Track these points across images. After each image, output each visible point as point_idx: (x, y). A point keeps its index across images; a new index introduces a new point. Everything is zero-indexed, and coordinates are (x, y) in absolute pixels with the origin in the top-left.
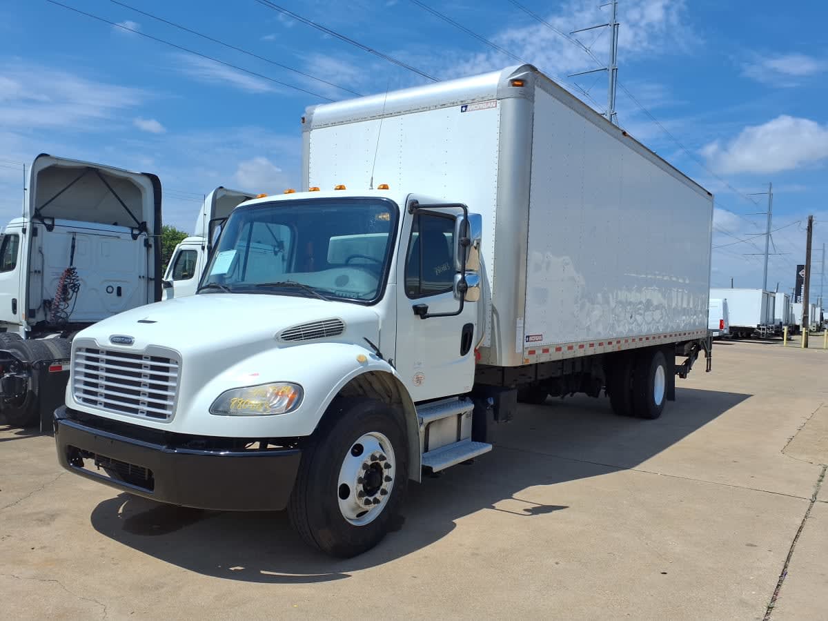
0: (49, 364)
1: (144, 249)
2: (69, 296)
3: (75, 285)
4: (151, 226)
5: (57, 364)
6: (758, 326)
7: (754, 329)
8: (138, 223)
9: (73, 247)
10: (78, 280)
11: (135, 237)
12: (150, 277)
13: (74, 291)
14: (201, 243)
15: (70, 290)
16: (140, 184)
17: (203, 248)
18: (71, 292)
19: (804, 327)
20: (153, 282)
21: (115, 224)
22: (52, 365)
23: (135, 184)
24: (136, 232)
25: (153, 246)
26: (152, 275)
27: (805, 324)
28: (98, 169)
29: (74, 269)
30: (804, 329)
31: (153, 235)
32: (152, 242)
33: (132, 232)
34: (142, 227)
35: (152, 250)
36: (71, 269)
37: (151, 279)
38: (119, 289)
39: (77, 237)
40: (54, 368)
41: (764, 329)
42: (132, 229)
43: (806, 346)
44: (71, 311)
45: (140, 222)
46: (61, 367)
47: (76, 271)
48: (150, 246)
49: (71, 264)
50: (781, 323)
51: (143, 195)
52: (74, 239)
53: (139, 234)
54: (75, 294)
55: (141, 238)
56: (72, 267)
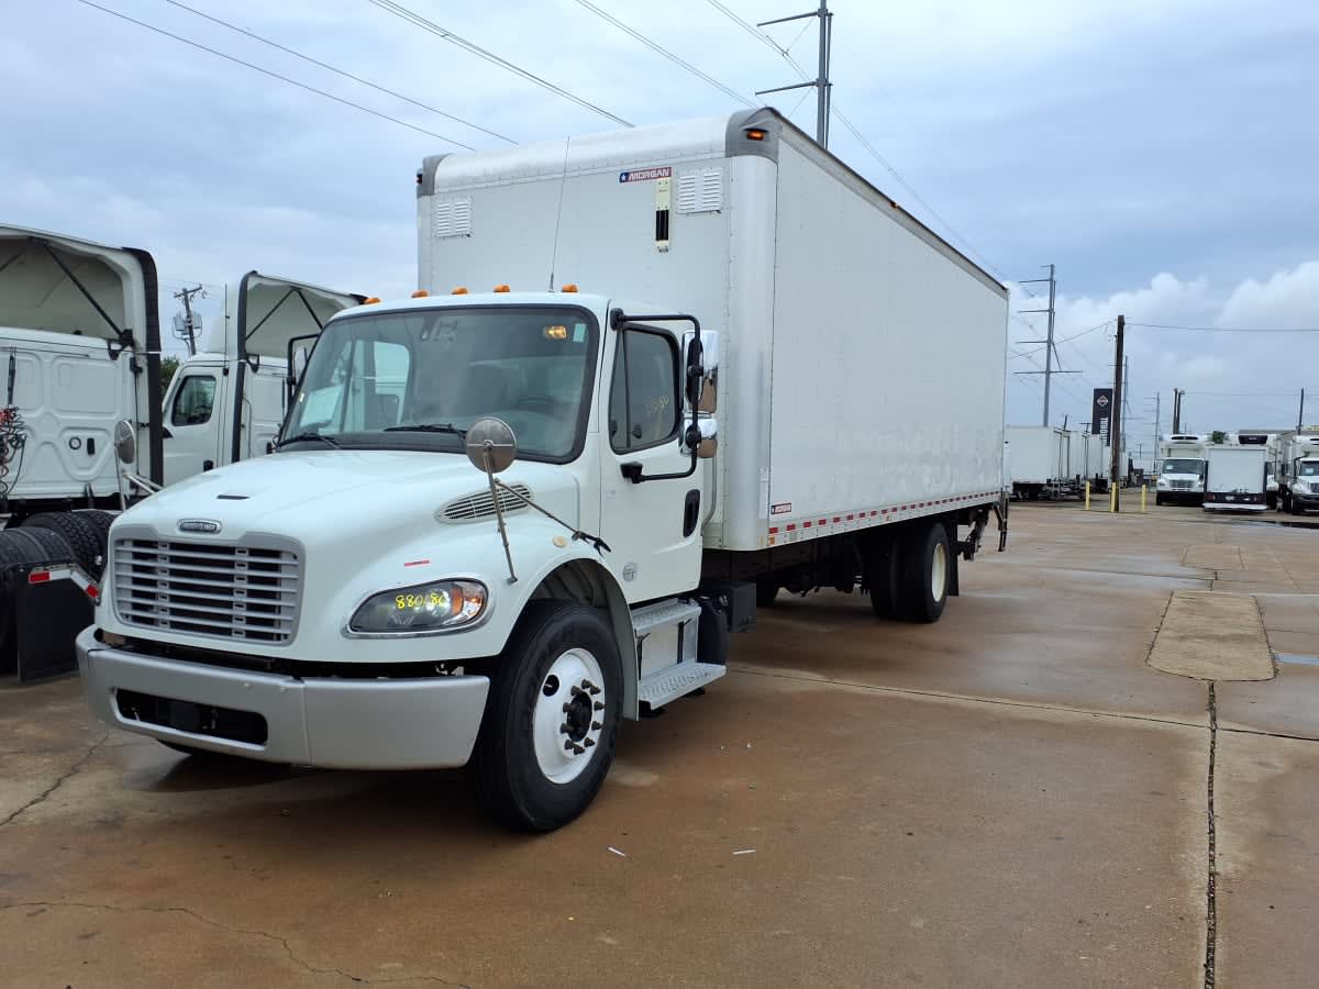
0: (28, 570)
1: (130, 375)
2: (8, 457)
3: (17, 437)
4: (140, 336)
5: (41, 570)
6: (1049, 481)
7: (1042, 485)
8: (117, 331)
9: (12, 373)
10: (22, 429)
11: (114, 355)
12: (141, 421)
13: (15, 447)
14: (222, 364)
15: (9, 445)
16: (119, 267)
17: (226, 372)
18: (11, 450)
19: (1114, 481)
20: (147, 432)
21: (78, 333)
22: (34, 572)
23: (110, 264)
24: (116, 347)
25: (145, 369)
26: (145, 417)
27: (1114, 479)
28: (47, 240)
29: (14, 409)
30: (1114, 484)
31: (144, 351)
32: (142, 362)
33: (109, 347)
34: (126, 338)
35: (144, 377)
36: (11, 410)
37: (143, 425)
38: (91, 443)
39: (18, 357)
40: (35, 577)
41: (1056, 486)
42: (110, 341)
43: (1117, 509)
44: (13, 479)
45: (122, 330)
46: (48, 574)
47: (18, 413)
48: (140, 370)
49: (10, 401)
50: (1078, 476)
51: (125, 283)
52: (12, 359)
53: (122, 350)
54: (19, 451)
55: (126, 356)
56: (11, 407)
